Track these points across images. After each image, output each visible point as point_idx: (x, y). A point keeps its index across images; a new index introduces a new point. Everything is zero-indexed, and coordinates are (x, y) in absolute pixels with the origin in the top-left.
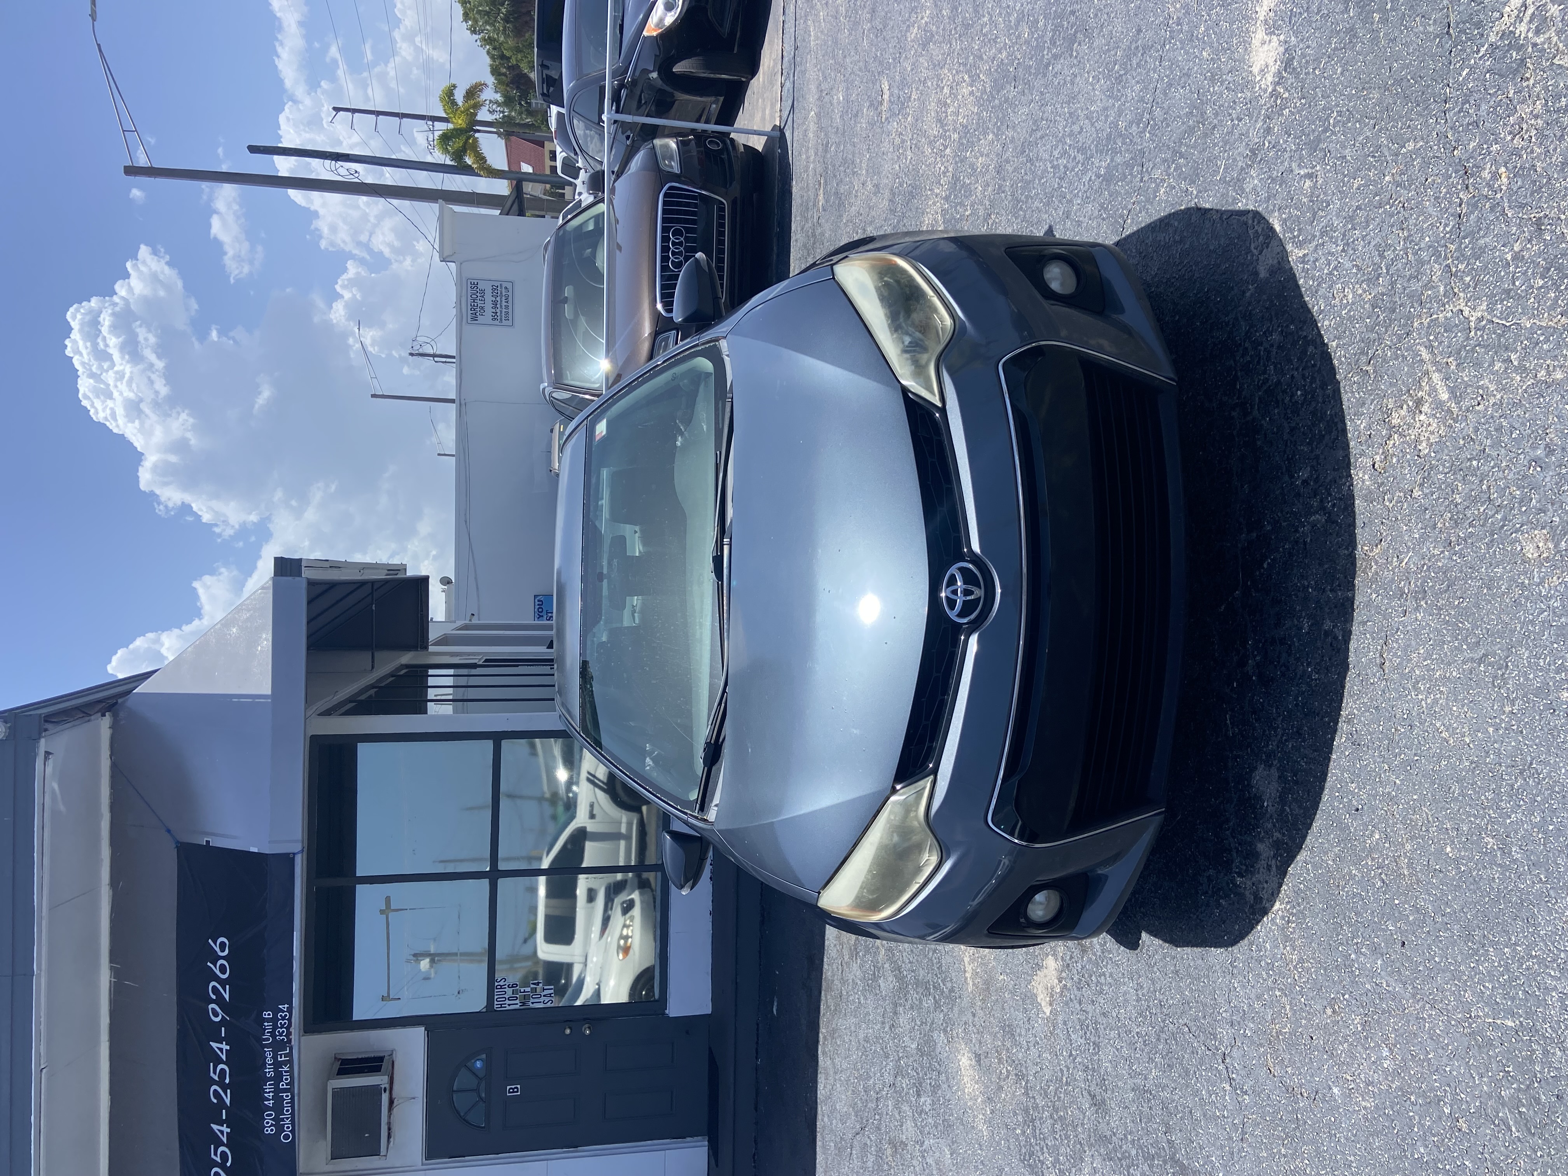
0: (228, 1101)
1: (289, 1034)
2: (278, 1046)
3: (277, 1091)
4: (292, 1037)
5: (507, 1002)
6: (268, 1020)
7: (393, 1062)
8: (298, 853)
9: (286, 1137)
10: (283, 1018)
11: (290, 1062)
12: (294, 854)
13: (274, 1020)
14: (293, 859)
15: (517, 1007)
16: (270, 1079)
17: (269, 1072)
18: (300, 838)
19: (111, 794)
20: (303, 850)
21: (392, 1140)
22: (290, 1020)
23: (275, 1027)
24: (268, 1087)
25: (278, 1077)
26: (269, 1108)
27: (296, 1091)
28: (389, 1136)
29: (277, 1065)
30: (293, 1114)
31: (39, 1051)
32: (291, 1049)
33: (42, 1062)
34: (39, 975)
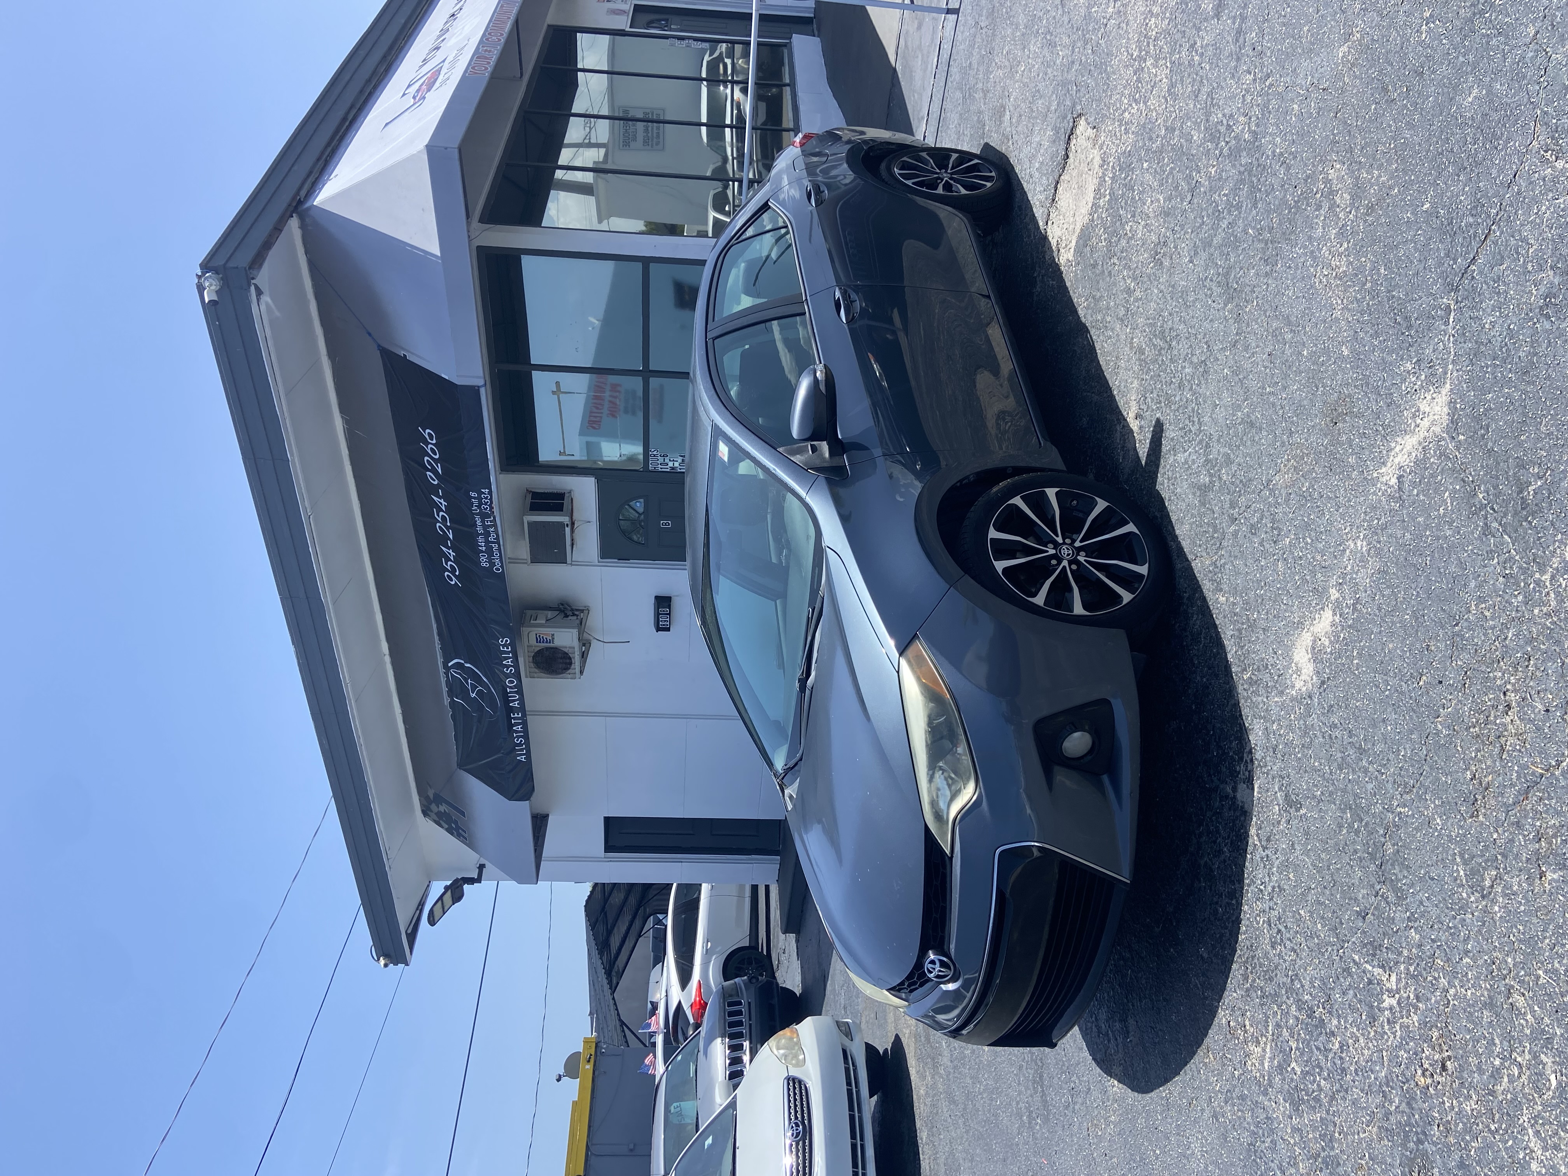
0: (451, 537)
1: (491, 508)
2: (484, 516)
3: (487, 542)
4: (494, 510)
5: (659, 466)
6: (475, 498)
7: (572, 499)
8: (482, 386)
9: (498, 569)
10: (486, 498)
11: (495, 526)
12: (479, 387)
13: (479, 499)
14: (479, 390)
15: (668, 470)
16: (481, 534)
17: (480, 530)
18: (481, 374)
19: (313, 285)
20: (486, 384)
21: (575, 546)
22: (491, 499)
23: (480, 504)
24: (480, 539)
25: (487, 534)
26: (483, 552)
27: (501, 543)
28: (572, 545)
29: (485, 527)
30: (501, 556)
31: (304, 504)
32: (494, 518)
33: (308, 511)
34: (293, 460)
